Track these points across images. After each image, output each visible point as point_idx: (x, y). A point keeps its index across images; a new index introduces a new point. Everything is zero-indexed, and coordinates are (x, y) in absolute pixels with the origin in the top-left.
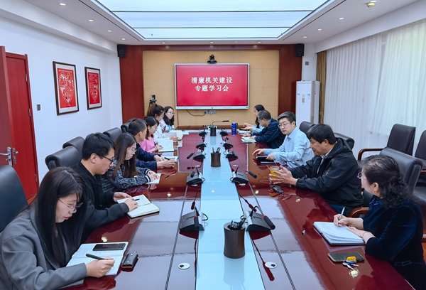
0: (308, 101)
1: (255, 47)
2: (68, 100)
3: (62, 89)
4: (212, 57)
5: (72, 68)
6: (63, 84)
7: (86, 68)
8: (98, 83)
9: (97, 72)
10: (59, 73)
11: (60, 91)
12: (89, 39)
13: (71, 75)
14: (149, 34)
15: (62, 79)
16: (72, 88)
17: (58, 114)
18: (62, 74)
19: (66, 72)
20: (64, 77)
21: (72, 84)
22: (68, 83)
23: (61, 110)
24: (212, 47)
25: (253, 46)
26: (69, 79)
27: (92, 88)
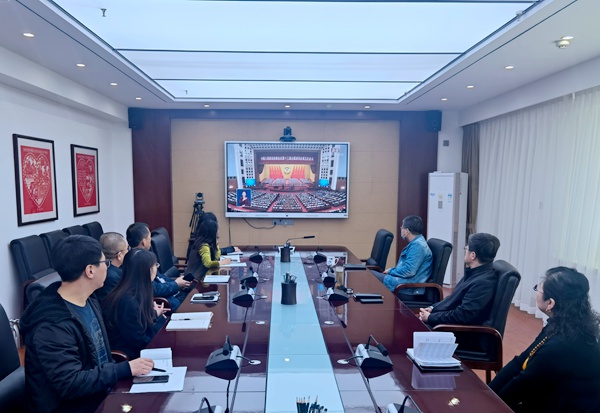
0: (449, 206)
1: (360, 114)
2: (39, 201)
3: (29, 182)
4: (288, 131)
5: (48, 146)
6: (31, 173)
7: (72, 146)
8: (93, 172)
9: (93, 153)
10: (24, 154)
11: (24, 185)
12: (79, 97)
13: (47, 157)
14: (182, 91)
15: (28, 165)
16: (48, 180)
17: (20, 224)
18: (29, 156)
19: (37, 153)
20: (32, 161)
21: (47, 173)
22: (40, 171)
23: (26, 218)
24: (287, 113)
25: (356, 112)
26: (42, 164)
27: (83, 180)
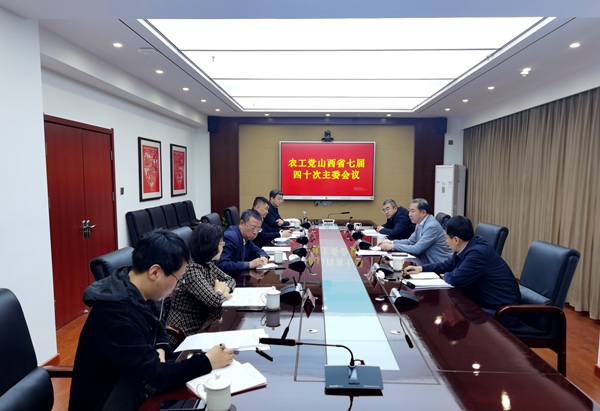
0: (450, 191)
1: (384, 120)
2: (152, 184)
4: (327, 134)
5: (157, 145)
6: (148, 164)
7: (172, 145)
8: (183, 164)
9: (184, 150)
10: (144, 151)
11: (144, 173)
12: (179, 111)
13: (156, 153)
15: (147, 159)
17: (141, 200)
18: (147, 152)
19: (151, 150)
20: (149, 156)
21: (157, 164)
22: (153, 163)
23: (145, 196)
24: (327, 120)
25: (380, 119)
26: (154, 158)
27: (177, 170)
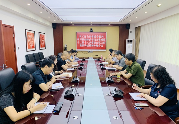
0: (131, 48)
1: (109, 25)
2: (31, 46)
3: (29, 41)
4: (91, 29)
5: (33, 32)
6: (29, 39)
7: (39, 33)
8: (44, 39)
9: (44, 34)
10: (28, 34)
13: (33, 35)
14: (65, 19)
15: (29, 37)
16: (33, 41)
17: (27, 51)
19: (31, 34)
22: (32, 39)
23: (28, 50)
24: (91, 25)
26: (32, 37)
27: (41, 41)
